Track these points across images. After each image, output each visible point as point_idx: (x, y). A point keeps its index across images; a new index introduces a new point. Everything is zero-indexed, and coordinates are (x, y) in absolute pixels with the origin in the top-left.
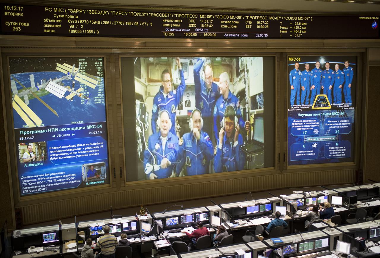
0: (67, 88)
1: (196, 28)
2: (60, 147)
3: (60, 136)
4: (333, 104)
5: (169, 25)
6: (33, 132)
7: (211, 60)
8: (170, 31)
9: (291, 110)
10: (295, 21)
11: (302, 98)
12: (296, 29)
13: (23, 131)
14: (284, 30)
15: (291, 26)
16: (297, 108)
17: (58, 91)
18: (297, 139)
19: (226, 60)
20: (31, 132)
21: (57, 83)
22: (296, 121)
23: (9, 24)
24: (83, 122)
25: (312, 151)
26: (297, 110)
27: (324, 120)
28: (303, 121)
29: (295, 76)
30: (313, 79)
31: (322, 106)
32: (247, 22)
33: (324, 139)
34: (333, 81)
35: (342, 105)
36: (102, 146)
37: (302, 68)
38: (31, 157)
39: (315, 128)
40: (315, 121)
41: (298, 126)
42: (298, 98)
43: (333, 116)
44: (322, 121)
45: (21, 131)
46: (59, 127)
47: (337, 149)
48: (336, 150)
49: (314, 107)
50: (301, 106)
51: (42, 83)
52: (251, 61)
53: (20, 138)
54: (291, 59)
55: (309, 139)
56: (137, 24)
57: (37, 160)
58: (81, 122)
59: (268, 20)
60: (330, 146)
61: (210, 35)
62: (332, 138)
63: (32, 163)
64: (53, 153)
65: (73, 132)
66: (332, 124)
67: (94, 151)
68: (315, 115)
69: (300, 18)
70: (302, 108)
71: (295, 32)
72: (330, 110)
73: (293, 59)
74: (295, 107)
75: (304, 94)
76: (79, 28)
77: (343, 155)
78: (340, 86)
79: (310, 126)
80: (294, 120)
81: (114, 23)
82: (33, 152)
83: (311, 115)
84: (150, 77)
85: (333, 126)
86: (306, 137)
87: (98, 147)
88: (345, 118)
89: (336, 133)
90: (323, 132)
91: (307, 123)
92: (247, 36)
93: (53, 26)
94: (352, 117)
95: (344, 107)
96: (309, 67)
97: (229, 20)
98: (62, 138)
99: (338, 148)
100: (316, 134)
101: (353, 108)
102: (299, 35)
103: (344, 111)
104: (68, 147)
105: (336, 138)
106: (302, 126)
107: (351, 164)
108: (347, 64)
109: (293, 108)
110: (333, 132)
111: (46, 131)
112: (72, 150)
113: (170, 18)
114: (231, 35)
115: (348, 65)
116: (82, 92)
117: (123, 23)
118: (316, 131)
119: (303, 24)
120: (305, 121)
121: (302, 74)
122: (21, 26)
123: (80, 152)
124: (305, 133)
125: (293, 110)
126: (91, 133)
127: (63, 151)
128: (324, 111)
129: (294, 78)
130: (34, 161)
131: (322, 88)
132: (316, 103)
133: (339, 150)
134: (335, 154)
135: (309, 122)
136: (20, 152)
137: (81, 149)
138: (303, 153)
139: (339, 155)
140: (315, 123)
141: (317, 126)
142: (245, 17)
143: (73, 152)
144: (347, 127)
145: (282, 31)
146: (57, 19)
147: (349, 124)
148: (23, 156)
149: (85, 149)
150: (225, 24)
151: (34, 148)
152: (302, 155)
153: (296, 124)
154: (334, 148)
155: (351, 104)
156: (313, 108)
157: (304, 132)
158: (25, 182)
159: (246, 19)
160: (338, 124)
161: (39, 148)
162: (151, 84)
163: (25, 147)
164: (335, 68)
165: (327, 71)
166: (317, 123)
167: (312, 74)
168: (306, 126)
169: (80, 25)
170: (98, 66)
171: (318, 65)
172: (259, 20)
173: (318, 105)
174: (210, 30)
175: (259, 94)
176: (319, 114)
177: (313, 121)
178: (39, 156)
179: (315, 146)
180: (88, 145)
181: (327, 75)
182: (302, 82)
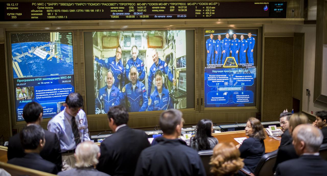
0: (48, 52)
1: (134, 12)
2: (43, 91)
3: (43, 83)
4: (239, 64)
5: (115, 11)
6: (25, 81)
7: (147, 33)
8: (116, 15)
10: (206, 6)
11: (215, 60)
12: (207, 12)
13: (19, 80)
14: (198, 12)
15: (204, 9)
16: (212, 66)
17: (42, 54)
18: (212, 89)
19: (158, 33)
20: (24, 81)
21: (41, 49)
22: (211, 76)
23: (10, 15)
24: (58, 74)
25: (224, 98)
26: (212, 68)
27: (233, 75)
28: (217, 76)
29: (211, 44)
30: (224, 46)
31: (230, 65)
32: (171, 7)
33: (232, 89)
34: (239, 47)
35: (246, 65)
36: (71, 90)
37: (215, 38)
38: (24, 96)
39: (226, 81)
40: (226, 76)
41: (213, 80)
42: (213, 60)
43: (239, 73)
44: (231, 76)
45: (18, 80)
46: (42, 78)
47: (242, 97)
48: (242, 98)
49: (225, 66)
50: (215, 65)
51: (31, 49)
52: (177, 33)
53: (17, 84)
54: (207, 32)
55: (221, 89)
56: (93, 11)
57: (28, 98)
58: (57, 74)
59: (187, 5)
60: (238, 95)
61: (144, 16)
62: (239, 89)
63: (25, 100)
64: (38, 94)
65: (52, 81)
66: (238, 79)
67: (65, 93)
68: (226, 71)
69: (210, 4)
71: (206, 13)
72: (237, 69)
73: (209, 31)
74: (211, 65)
75: (217, 57)
76: (54, 15)
77: (247, 101)
78: (245, 51)
79: (221, 79)
80: (209, 75)
81: (77, 11)
82: (25, 93)
83: (222, 71)
84: (104, 45)
85: (240, 80)
86: (219, 87)
87: (68, 91)
88: (249, 74)
89: (242, 85)
90: (232, 84)
91: (220, 78)
92: (171, 17)
93: (37, 14)
94: (254, 73)
96: (221, 37)
97: (158, 6)
98: (44, 84)
99: (243, 96)
101: (255, 67)
102: (209, 16)
103: (248, 69)
104: (48, 90)
105: (242, 89)
106: (216, 80)
107: (254, 108)
108: (250, 35)
109: (209, 66)
110: (239, 84)
111: (34, 80)
112: (51, 92)
113: (116, 6)
114: (160, 17)
116: (58, 55)
117: (83, 11)
118: (226, 84)
119: (212, 8)
120: (218, 76)
121: (215, 42)
122: (17, 15)
123: (56, 94)
124: (218, 84)
125: (209, 68)
126: (63, 82)
127: (45, 93)
128: (232, 69)
129: (210, 45)
130: (26, 99)
131: (231, 52)
132: (226, 63)
133: (244, 98)
134: (242, 100)
135: (221, 77)
136: (17, 93)
137: (56, 92)
138: (217, 99)
139: (244, 101)
140: (225, 78)
142: (170, 4)
143: (51, 94)
144: (250, 80)
145: (197, 13)
146: (40, 10)
147: (251, 78)
148: (18, 96)
149: (59, 92)
150: (155, 9)
151: (26, 91)
152: (216, 100)
153: (211, 78)
154: (240, 96)
155: (253, 64)
156: (224, 67)
158: (20, 113)
159: (170, 5)
160: (243, 79)
161: (29, 91)
162: (105, 50)
163: (20, 90)
164: (241, 38)
165: (235, 40)
166: (227, 78)
167: (223, 42)
168: (219, 80)
169: (54, 13)
170: (69, 37)
171: (227, 36)
172: (180, 5)
173: (228, 65)
174: (144, 13)
175: (183, 57)
176: (229, 71)
177: (224, 76)
178: (29, 96)
179: (225, 94)
180: (61, 89)
181: (234, 43)
182: (215, 48)
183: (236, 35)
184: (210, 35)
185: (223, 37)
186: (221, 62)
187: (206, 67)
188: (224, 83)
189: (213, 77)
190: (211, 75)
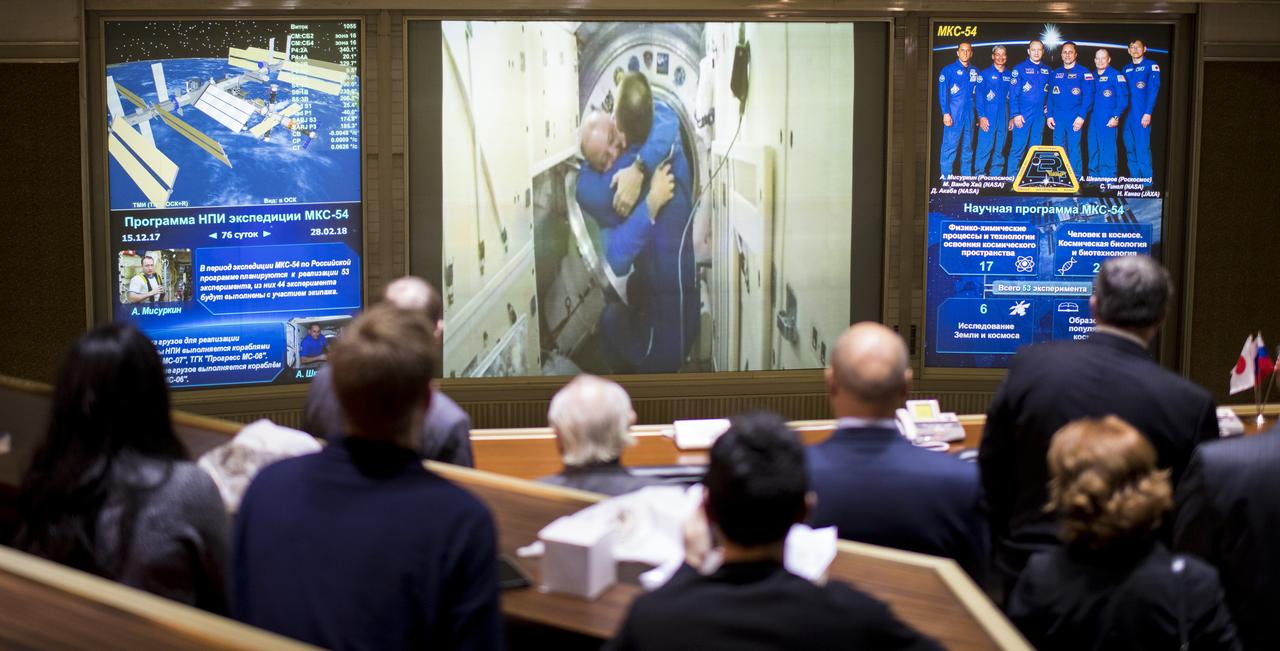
0: (256, 105)
2: (229, 268)
3: (229, 235)
4: (1085, 178)
6: (158, 222)
9: (941, 191)
11: (978, 156)
13: (131, 218)
16: (961, 185)
17: (232, 112)
18: (959, 286)
20: (154, 222)
21: (229, 91)
22: (958, 228)
24: (294, 200)
25: (1012, 327)
26: (962, 191)
27: (1054, 228)
28: (982, 228)
29: (959, 85)
30: (1018, 97)
31: (1046, 181)
33: (1051, 289)
34: (1087, 102)
35: (1116, 183)
36: (348, 270)
37: (981, 60)
38: (150, 289)
39: (1020, 252)
40: (1024, 229)
41: (964, 245)
42: (967, 155)
43: (1086, 217)
44: (1048, 233)
45: (127, 219)
46: (229, 212)
49: (1021, 184)
50: (977, 181)
51: (188, 90)
53: (124, 236)
54: (944, 31)
55: (1001, 288)
57: (166, 299)
58: (289, 200)
60: (1075, 315)
62: (1082, 288)
63: (152, 306)
64: (209, 283)
65: (266, 226)
66: (1080, 244)
67: (322, 283)
68: (1024, 210)
70: (980, 185)
72: (1075, 199)
73: (953, 31)
74: (957, 181)
75: (985, 143)
78: (1113, 122)
79: (1004, 245)
80: (950, 223)
82: (155, 275)
83: (1009, 209)
85: (1086, 248)
86: (991, 280)
87: (336, 273)
88: (1128, 224)
89: (1095, 271)
90: (1051, 267)
91: (996, 237)
94: (1153, 222)
95: (1123, 191)
96: (1004, 57)
98: (234, 241)
100: (1025, 272)
101: (1157, 194)
103: (1125, 203)
104: (251, 267)
106: (978, 245)
108: (1136, 50)
109: (950, 184)
110: (1084, 267)
111: (192, 221)
112: (261, 277)
115: (1141, 54)
116: (296, 117)
118: (1025, 264)
120: (987, 228)
121: (980, 79)
123: (283, 285)
124: (987, 266)
125: (948, 191)
126: (316, 232)
127: (236, 277)
128: (1054, 199)
129: (955, 89)
130: (156, 300)
131: (1050, 126)
132: (1026, 173)
135: (1001, 232)
136: (122, 274)
137: (286, 275)
138: (979, 331)
140: (1022, 237)
141: (1028, 246)
143: (263, 282)
147: (1140, 245)
148: (128, 285)
149: (297, 275)
151: (160, 267)
152: (977, 336)
153: (958, 237)
154: (1087, 321)
155: (1149, 180)
156: (1016, 188)
157: (983, 264)
160: (1102, 244)
161: (174, 265)
163: (135, 261)
165: (1068, 71)
166: (1028, 237)
167: (1014, 81)
168: (991, 245)
170: (345, 42)
171: (1035, 52)
173: (1034, 180)
176: (1037, 210)
177: (1015, 229)
179: (1020, 309)
180: (307, 265)
181: (1066, 85)
182: (980, 105)
183: (1074, 51)
184: (957, 47)
185: (1017, 57)
186: (1006, 166)
187: (938, 190)
188: (1014, 259)
189: (967, 232)
190: (957, 224)
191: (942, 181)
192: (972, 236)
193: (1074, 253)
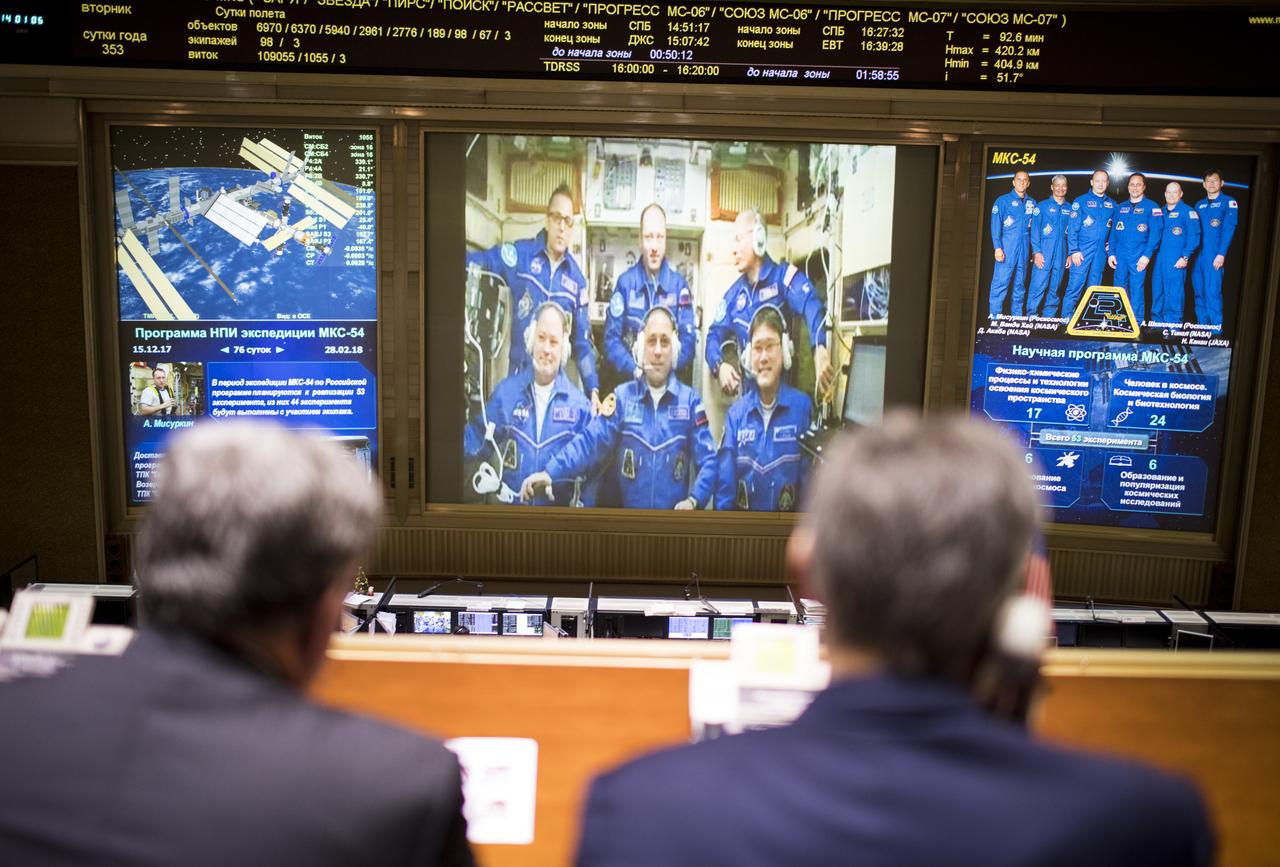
0: (268, 217)
1: (651, 47)
2: (241, 383)
3: (241, 350)
4: (1147, 323)
5: (563, 38)
6: (169, 334)
7: (713, 152)
8: (565, 56)
9: (989, 331)
10: (1001, 28)
11: (1030, 295)
12: (1001, 57)
13: (142, 329)
14: (958, 57)
15: (986, 43)
16: (1011, 325)
17: (243, 223)
19: (765, 155)
20: (165, 334)
21: (241, 201)
22: (1005, 371)
23: (94, 37)
24: (308, 316)
25: (1058, 479)
26: (1012, 332)
27: (1110, 375)
28: (1032, 373)
30: (1078, 232)
31: (1104, 325)
32: (827, 31)
33: (1103, 441)
34: (1153, 240)
35: (1181, 330)
36: (363, 390)
37: (1039, 191)
38: (162, 402)
39: (1071, 400)
40: (1076, 375)
41: (1011, 389)
42: (1018, 294)
43: (1145, 365)
44: (1103, 380)
45: (137, 329)
46: (241, 326)
47: (1151, 481)
48: (1148, 485)
49: (1076, 326)
51: (198, 200)
52: (855, 158)
53: (135, 347)
54: (999, 158)
55: (1049, 437)
56: (461, 34)
58: (302, 316)
59: (904, 22)
60: (1127, 469)
61: (699, 70)
62: (1138, 442)
64: (222, 398)
65: (279, 343)
66: (1138, 394)
67: (337, 402)
68: (1078, 355)
69: (1019, 19)
70: (1031, 326)
71: (997, 65)
72: (1135, 345)
73: (1009, 158)
74: (1006, 321)
75: (1039, 281)
76: (288, 47)
77: (1172, 505)
78: (1182, 263)
79: (1054, 392)
80: (998, 366)
81: (392, 32)
82: (167, 388)
83: (1062, 353)
84: (512, 197)
85: (1143, 399)
86: (1038, 428)
87: (351, 392)
88: (1192, 374)
89: (1152, 423)
90: (1104, 418)
91: (1046, 382)
92: (825, 75)
93: (214, 41)
94: (1220, 373)
95: (1188, 338)
96: (1065, 188)
97: (767, 22)
98: (246, 357)
99: (1154, 477)
100: (1075, 421)
101: (1226, 343)
102: (1011, 77)
103: (1190, 351)
104: (263, 383)
105: (1151, 443)
106: (1027, 390)
107: (1205, 539)
108: (1212, 184)
109: (999, 324)
110: (1139, 420)
111: (203, 334)
112: (274, 393)
113: (568, 16)
114: (771, 73)
115: (1217, 188)
116: (310, 231)
117: (419, 32)
118: (1076, 413)
119: (1029, 39)
120: (1037, 373)
121: (1037, 211)
122: (124, 42)
123: (297, 403)
125: (997, 332)
126: (331, 350)
127: (249, 393)
128: (1112, 345)
129: (1009, 222)
130: (168, 412)
131: (1111, 265)
132: (1081, 316)
133: (1158, 486)
134: (1145, 499)
135: (1052, 378)
136: (134, 385)
137: (299, 393)
139: (1158, 504)
140: (1074, 384)
141: (1080, 393)
142: (821, 12)
143: (276, 398)
144: (1197, 407)
145: (952, 63)
146: (226, 21)
147: (1203, 398)
148: (139, 397)
149: (311, 393)
150: (751, 37)
151: (172, 379)
153: (1005, 381)
154: (1140, 477)
155: (1218, 328)
156: (1071, 331)
157: (1030, 410)
158: (143, 469)
159: (824, 20)
160: (1162, 395)
161: (185, 378)
162: (516, 216)
163: (147, 373)
164: (1167, 195)
165: (1134, 205)
166: (1080, 384)
167: (1074, 215)
168: (1040, 391)
169: (289, 37)
170: (362, 154)
171: (1099, 183)
172: (870, 23)
173: (1091, 323)
174: (701, 56)
175: (876, 271)
176: (1092, 355)
177: (1067, 375)
178: (182, 402)
179: (1068, 461)
180: (320, 383)
181: (1131, 220)
182: (1035, 240)
183: (1143, 183)
184: (1013, 176)
185: (1078, 189)
186: (1060, 306)
187: (985, 330)
188: (1065, 407)
189: (1014, 376)
190: (1004, 367)
191: (990, 321)
192: (1020, 381)
193: (1130, 403)
